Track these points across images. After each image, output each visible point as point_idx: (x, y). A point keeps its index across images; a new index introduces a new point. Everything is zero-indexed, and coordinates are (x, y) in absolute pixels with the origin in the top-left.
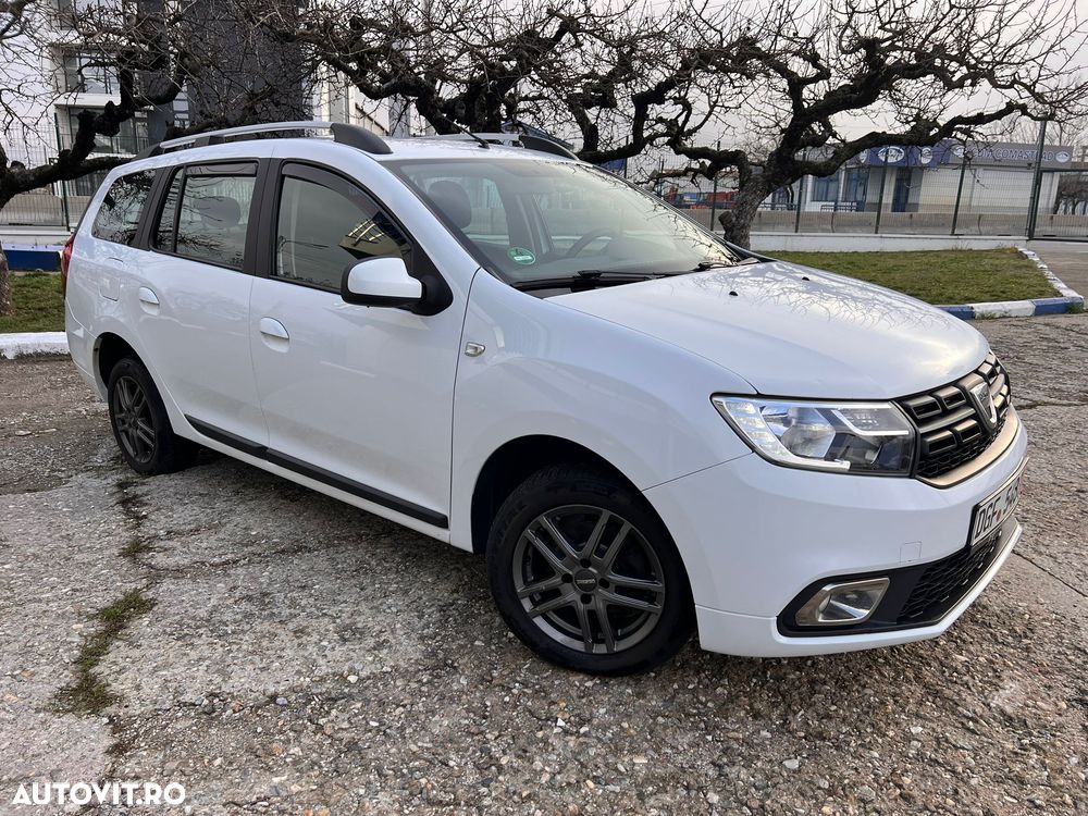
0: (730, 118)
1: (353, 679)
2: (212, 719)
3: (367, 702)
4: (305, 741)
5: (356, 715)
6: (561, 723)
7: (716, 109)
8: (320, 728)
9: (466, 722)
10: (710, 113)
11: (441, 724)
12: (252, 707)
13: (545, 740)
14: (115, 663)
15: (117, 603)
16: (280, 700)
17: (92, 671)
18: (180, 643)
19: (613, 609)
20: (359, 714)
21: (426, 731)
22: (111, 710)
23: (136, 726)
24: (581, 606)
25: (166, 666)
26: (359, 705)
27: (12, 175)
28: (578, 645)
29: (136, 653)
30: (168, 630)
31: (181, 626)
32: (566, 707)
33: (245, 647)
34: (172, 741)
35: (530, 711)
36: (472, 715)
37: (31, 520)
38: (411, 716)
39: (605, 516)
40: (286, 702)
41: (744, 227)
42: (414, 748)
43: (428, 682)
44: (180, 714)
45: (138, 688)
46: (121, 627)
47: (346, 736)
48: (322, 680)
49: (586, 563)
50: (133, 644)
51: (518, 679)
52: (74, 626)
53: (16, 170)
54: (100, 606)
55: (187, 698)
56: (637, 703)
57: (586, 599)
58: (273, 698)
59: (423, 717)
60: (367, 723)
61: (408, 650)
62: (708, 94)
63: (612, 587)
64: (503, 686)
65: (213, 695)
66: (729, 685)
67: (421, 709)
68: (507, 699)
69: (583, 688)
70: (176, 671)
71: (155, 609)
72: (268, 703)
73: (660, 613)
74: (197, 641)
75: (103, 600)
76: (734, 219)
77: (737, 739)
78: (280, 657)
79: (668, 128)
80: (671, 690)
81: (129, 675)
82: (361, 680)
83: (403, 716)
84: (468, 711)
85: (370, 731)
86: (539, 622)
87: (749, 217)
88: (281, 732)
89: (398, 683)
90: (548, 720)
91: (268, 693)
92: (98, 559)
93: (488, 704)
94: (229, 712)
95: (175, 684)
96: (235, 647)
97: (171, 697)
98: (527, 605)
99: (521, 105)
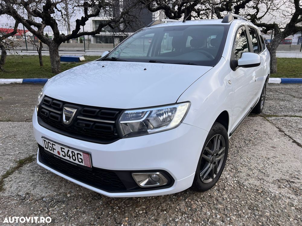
0: (275, 13)
1: (68, 195)
2: (22, 202)
3: (67, 205)
5: (61, 209)
7: (269, 10)
9: (92, 219)
10: (267, 12)
11: (84, 218)
12: (35, 200)
14: (11, 178)
15: (26, 158)
16: (44, 199)
17: (4, 180)
18: (31, 174)
20: (63, 209)
21: (78, 220)
23: (2, 200)
25: (23, 181)
26: (64, 206)
27: (61, 37)
29: (18, 175)
30: (32, 169)
31: (36, 168)
32: (128, 220)
33: (46, 178)
34: (8, 207)
35: (115, 219)
36: (96, 216)
37: (26, 130)
38: (77, 213)
40: (45, 200)
43: (90, 201)
44: (15, 198)
45: (11, 187)
46: (21, 166)
47: (54, 216)
48: (60, 194)
50: (20, 173)
51: (119, 205)
52: (11, 164)
54: (21, 159)
55: (20, 193)
56: (153, 224)
58: (43, 198)
59: (80, 214)
60: (63, 213)
62: (267, 5)
64: (112, 207)
65: (28, 194)
66: (192, 223)
67: (82, 211)
68: (110, 213)
69: (138, 213)
70: (24, 184)
71: (33, 162)
72: (40, 200)
74: (36, 174)
75: (22, 157)
78: (53, 184)
79: (251, 17)
80: (168, 220)
81: (12, 182)
82: (70, 196)
83: (74, 212)
84: (96, 215)
85: (61, 216)
87: (276, 46)
88: (38, 211)
89: (81, 200)
90: (119, 224)
91: (42, 196)
92: (32, 144)
93: (103, 213)
94: (28, 200)
95: (20, 188)
96: (44, 178)
97: (17, 192)
99: (202, 12)
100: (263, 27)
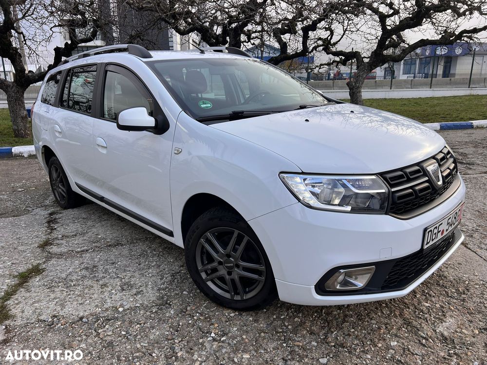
0: (354, 36)
1: (121, 309)
2: (51, 328)
3: (124, 321)
4: (90, 341)
5: (117, 328)
6: (213, 335)
7: (347, 32)
8: (98, 334)
9: (168, 333)
10: (344, 34)
11: (155, 334)
12: (70, 323)
13: (202, 344)
14: (17, 299)
15: (28, 270)
16: (84, 320)
17: (6, 303)
18: (48, 290)
19: (242, 278)
20: (118, 328)
21: (147, 337)
22: (7, 322)
23: (16, 330)
24: (227, 277)
25: (39, 301)
26: (119, 323)
27: (29, 76)
28: (227, 295)
29: (28, 294)
30: (46, 283)
31: (52, 281)
32: (218, 327)
33: (76, 293)
34: (30, 339)
35: (200, 328)
36: (171, 329)
37: (7, 230)
38: (142, 329)
39: (236, 232)
40: (87, 321)
41: (358, 87)
42: (139, 346)
43: (156, 312)
44: (37, 325)
45: (23, 312)
46: (26, 282)
47: (109, 338)
48: (107, 310)
49: (229, 256)
50: (28, 291)
51: (199, 311)
52: (6, 281)
53: (30, 74)
54: (20, 271)
55: (42, 318)
56: (253, 325)
57: (230, 273)
58: (81, 319)
59: (147, 330)
60: (121, 332)
61: (151, 295)
62: (343, 26)
63: (241, 268)
64: (191, 315)
65: (55, 316)
67: (148, 326)
68: (190, 322)
69: (228, 317)
70: (42, 304)
71: (43, 273)
72: (78, 321)
73: (264, 281)
74: (56, 289)
75: (22, 269)
76: (354, 84)
77: (298, 346)
78: (91, 298)
79: (323, 42)
80: (272, 319)
81: (21, 305)
82: (124, 310)
83: (138, 329)
84: (170, 327)
85: (121, 336)
86: (210, 284)
87: (361, 83)
88: (80, 336)
89: (141, 312)
90: (207, 333)
91: (79, 316)
92: (28, 249)
93: (181, 324)
94: (60, 325)
95: (39, 311)
96: (72, 292)
97: (36, 317)
98: (204, 275)
99: (253, 35)
100: (340, 57)
